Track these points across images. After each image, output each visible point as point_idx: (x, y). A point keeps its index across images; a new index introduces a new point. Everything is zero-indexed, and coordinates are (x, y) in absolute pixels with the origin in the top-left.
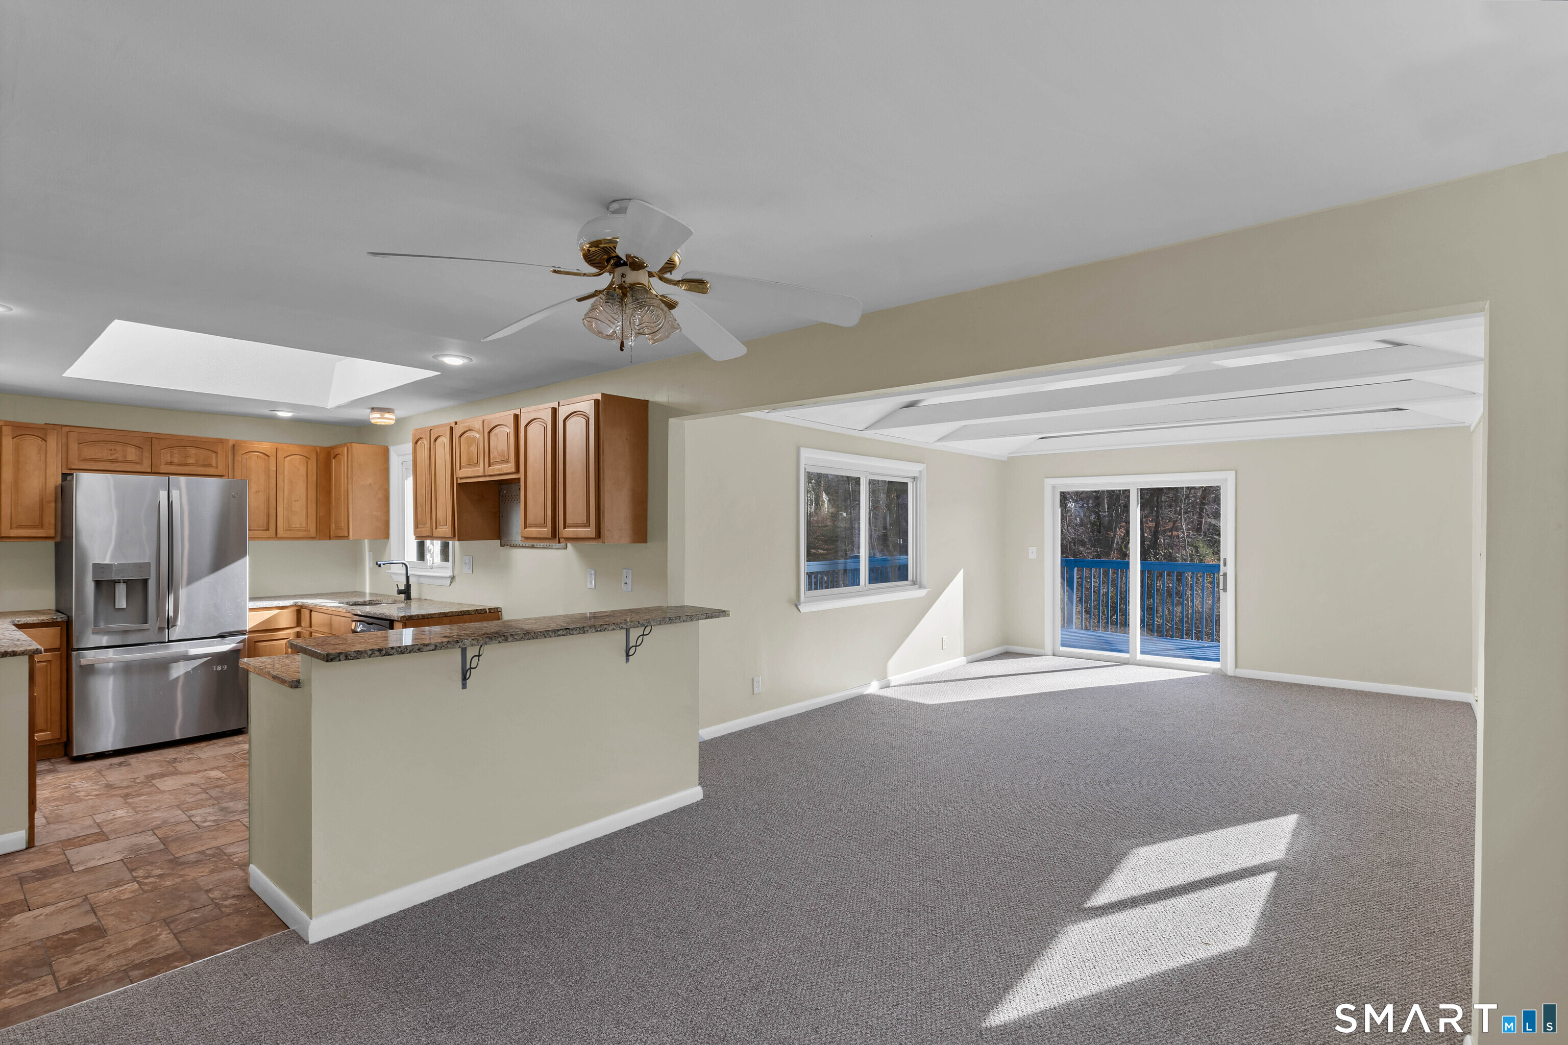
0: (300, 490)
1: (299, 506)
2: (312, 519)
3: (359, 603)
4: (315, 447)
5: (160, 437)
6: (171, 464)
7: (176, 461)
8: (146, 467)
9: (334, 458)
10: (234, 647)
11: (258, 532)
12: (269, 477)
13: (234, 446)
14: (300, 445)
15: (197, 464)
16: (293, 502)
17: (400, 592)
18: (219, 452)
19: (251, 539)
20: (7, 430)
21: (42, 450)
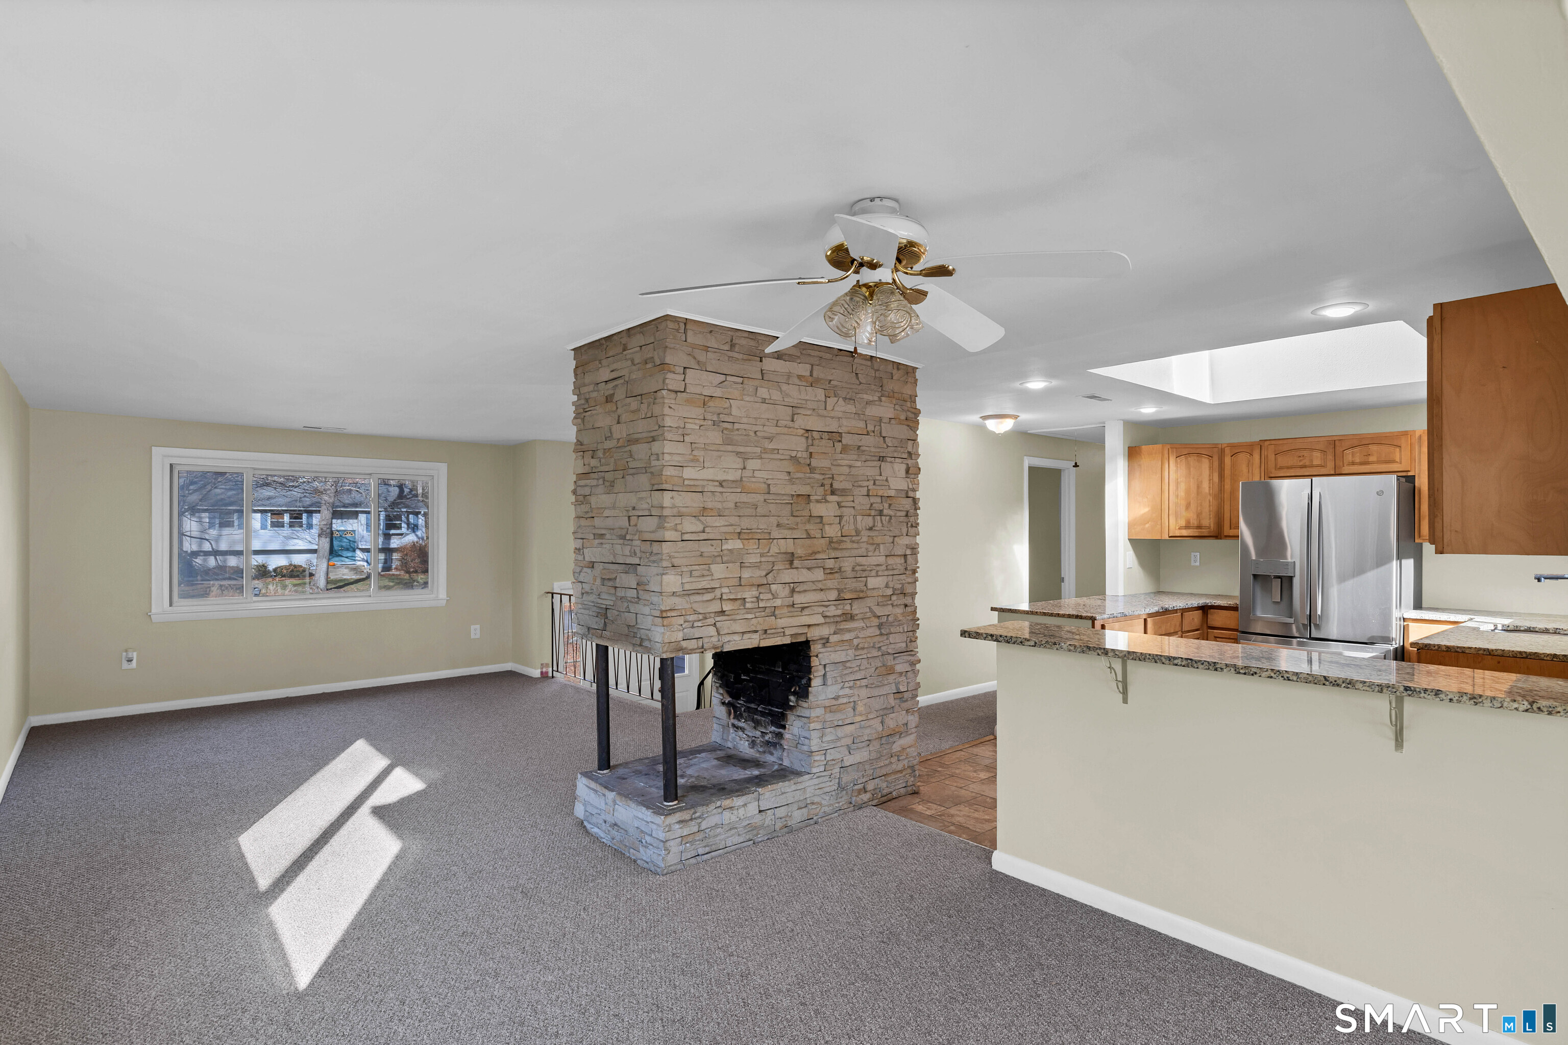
5: (1344, 438)
6: (1353, 463)
7: (1358, 460)
8: (1330, 469)
13: (1420, 437)
15: (1379, 462)
18: (1403, 445)
20: (1227, 451)
21: (1249, 464)
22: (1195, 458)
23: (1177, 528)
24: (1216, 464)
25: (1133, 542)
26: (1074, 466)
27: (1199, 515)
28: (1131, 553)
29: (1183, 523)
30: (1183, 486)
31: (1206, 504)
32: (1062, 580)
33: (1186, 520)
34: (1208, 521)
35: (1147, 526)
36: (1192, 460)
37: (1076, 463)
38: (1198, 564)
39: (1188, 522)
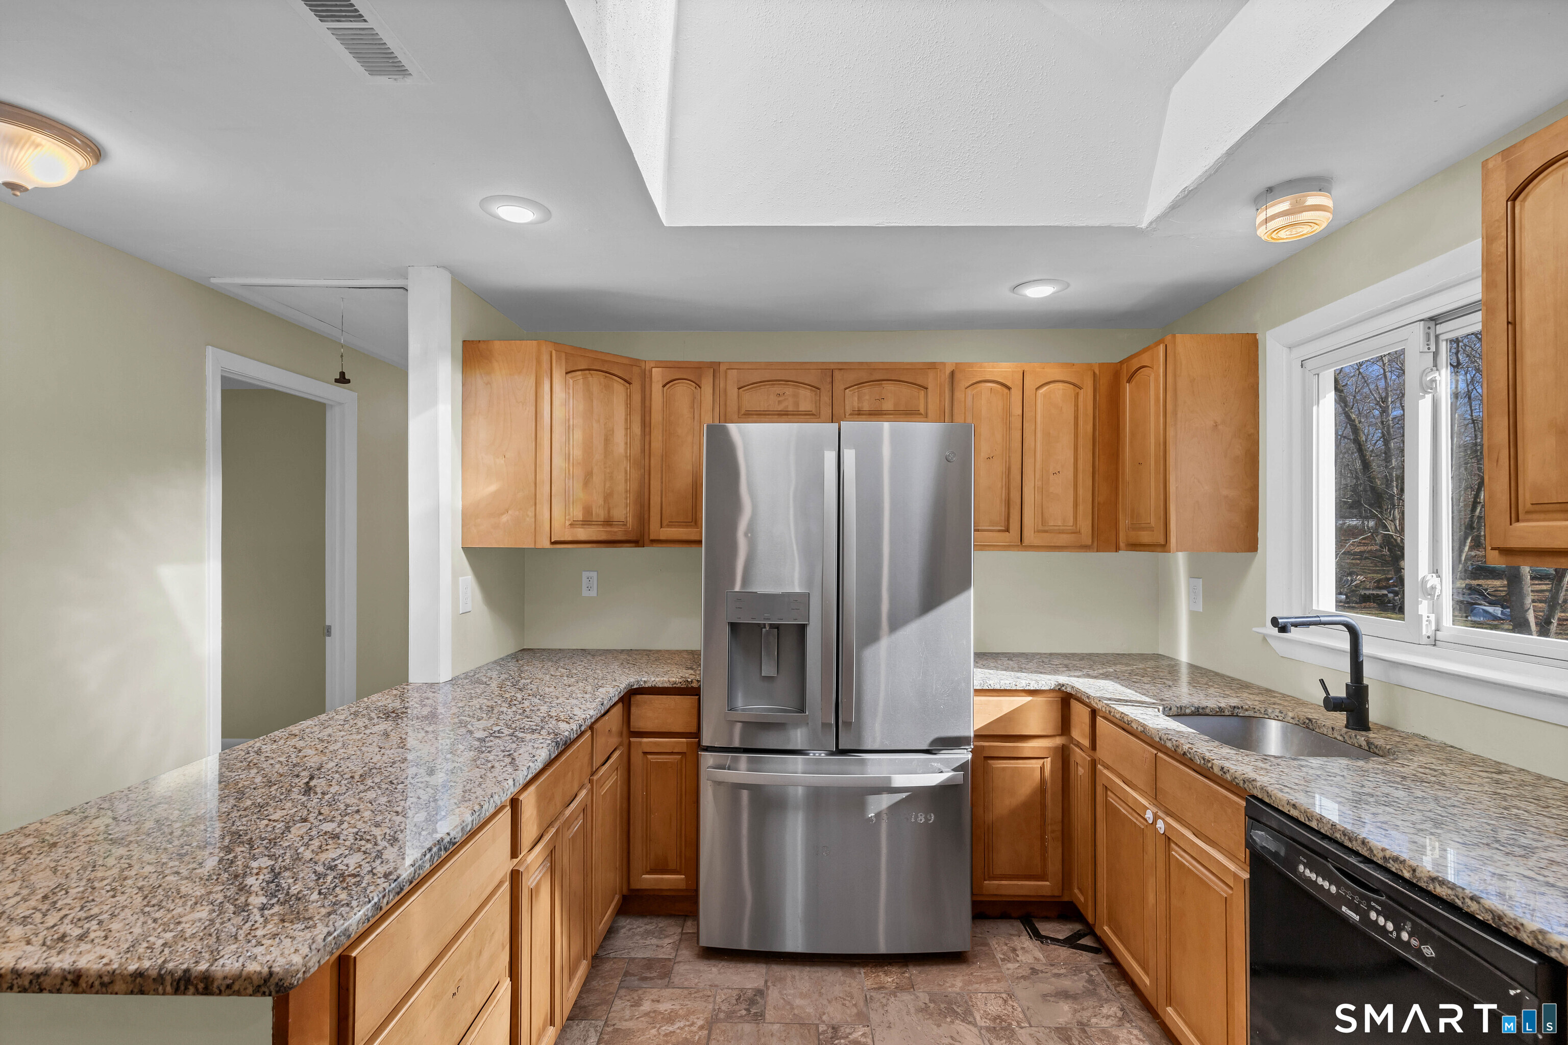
0: (1064, 453)
1: (1061, 485)
2: (1085, 508)
3: (1208, 711)
4: (1090, 366)
5: (844, 367)
6: (859, 412)
7: (865, 407)
8: (825, 419)
9: (1129, 381)
10: (949, 779)
11: (991, 534)
12: (1009, 428)
13: (952, 373)
14: (1067, 364)
15: (896, 412)
16: (1052, 477)
17: (1332, 704)
18: (930, 387)
19: (981, 547)
20: (657, 375)
21: (695, 404)
22: (602, 380)
23: (568, 523)
24: (637, 398)
25: (470, 552)
26: (337, 381)
27: (608, 497)
28: (468, 579)
29: (578, 514)
30: (578, 435)
31: (620, 477)
32: (328, 631)
33: (583, 508)
34: (623, 512)
35: (505, 518)
36: (596, 380)
37: (342, 374)
38: (593, 593)
39: (588, 510)
